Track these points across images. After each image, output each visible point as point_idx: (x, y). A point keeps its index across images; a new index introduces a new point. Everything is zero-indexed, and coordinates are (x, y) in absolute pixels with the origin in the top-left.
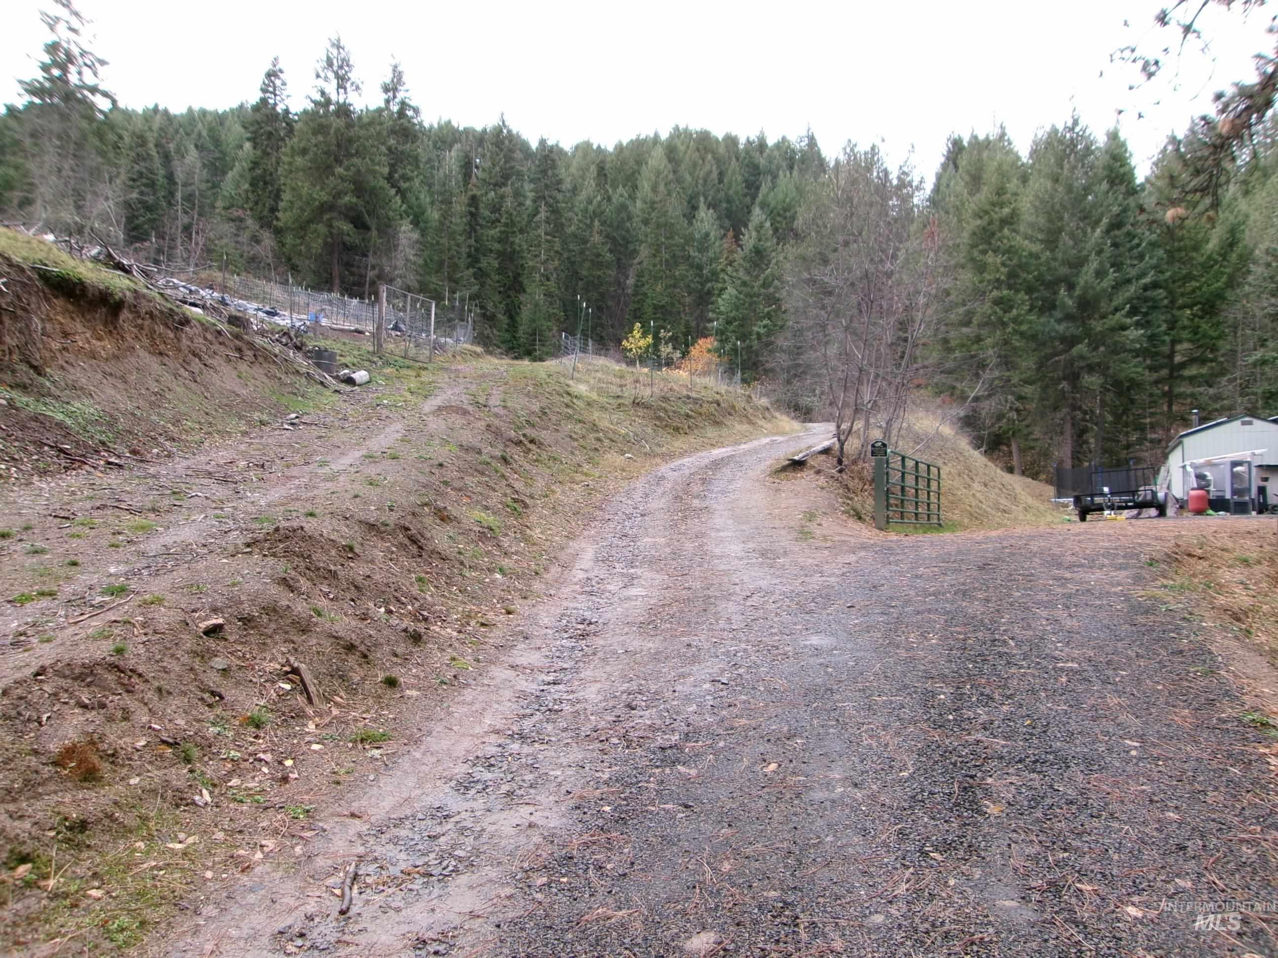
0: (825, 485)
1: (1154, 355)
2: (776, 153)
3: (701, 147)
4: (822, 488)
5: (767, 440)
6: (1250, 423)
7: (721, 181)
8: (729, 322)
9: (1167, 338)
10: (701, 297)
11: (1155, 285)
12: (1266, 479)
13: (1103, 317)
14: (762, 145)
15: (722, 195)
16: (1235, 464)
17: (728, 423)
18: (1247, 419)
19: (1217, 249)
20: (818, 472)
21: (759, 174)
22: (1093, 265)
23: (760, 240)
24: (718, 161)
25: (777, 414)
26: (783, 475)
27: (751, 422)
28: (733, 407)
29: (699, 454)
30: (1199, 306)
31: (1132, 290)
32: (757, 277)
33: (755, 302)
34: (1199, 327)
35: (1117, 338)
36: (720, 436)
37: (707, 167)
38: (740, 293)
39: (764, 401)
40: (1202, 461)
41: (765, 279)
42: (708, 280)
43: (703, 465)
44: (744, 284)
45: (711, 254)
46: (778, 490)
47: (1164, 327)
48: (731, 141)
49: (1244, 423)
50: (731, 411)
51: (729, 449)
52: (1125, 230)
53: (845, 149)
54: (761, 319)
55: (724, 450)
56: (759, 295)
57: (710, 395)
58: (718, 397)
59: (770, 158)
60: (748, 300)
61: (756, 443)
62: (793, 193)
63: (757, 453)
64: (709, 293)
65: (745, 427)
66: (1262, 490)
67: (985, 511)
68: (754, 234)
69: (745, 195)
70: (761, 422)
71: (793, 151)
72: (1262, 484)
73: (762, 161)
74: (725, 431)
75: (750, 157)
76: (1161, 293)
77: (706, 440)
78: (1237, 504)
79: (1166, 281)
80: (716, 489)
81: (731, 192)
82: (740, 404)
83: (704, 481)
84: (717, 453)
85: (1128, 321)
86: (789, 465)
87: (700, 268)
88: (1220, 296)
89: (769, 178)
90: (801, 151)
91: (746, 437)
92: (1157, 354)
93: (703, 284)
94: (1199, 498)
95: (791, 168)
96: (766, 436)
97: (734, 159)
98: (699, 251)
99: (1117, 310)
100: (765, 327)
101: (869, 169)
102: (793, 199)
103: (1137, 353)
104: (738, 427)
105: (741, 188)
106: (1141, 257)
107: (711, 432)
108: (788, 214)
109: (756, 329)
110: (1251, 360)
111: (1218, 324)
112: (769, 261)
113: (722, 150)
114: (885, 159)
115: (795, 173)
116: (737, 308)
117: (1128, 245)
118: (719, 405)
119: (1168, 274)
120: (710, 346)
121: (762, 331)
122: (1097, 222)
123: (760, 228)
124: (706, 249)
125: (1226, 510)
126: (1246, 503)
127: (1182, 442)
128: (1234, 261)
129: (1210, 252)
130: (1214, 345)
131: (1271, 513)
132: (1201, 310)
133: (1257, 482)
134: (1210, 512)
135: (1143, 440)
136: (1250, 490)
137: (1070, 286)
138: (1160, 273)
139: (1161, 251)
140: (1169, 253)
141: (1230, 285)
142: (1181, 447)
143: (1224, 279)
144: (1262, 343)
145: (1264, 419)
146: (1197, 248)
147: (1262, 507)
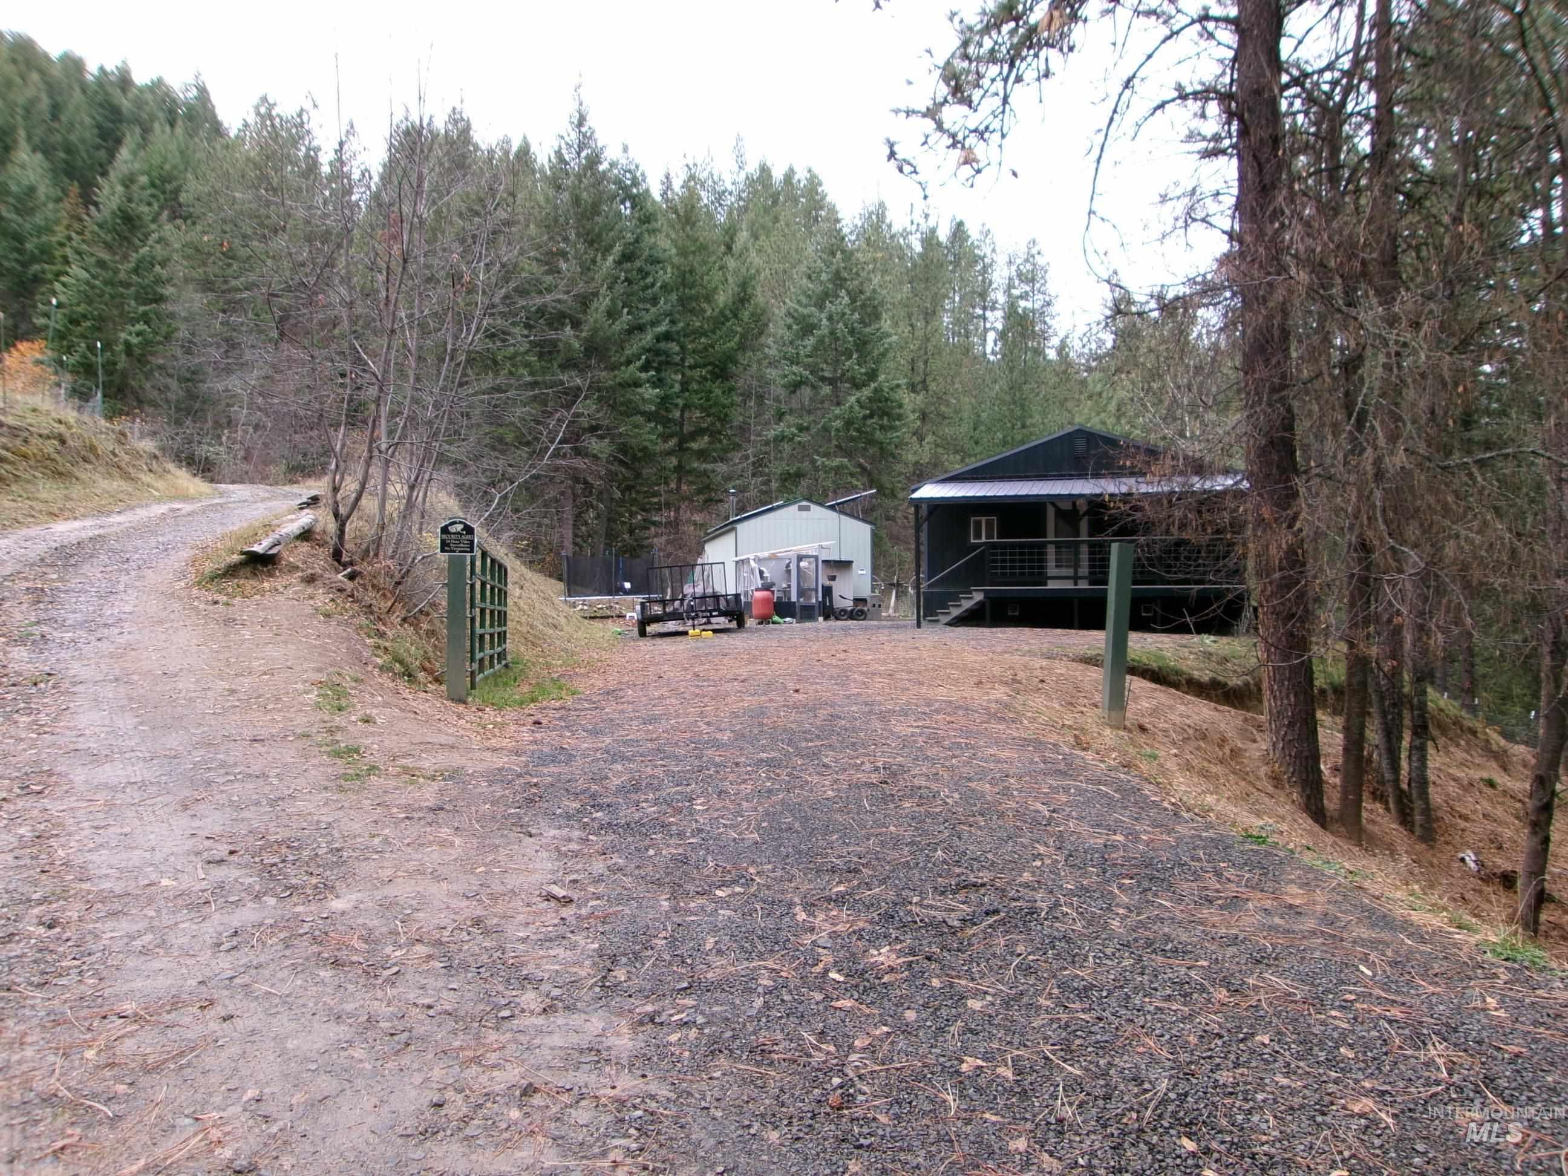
0: (331, 606)
1: (666, 422)
2: (149, 97)
3: (19, 58)
4: (327, 615)
5: (163, 508)
6: (807, 509)
7: (55, 117)
8: (74, 321)
9: (680, 402)
10: (22, 284)
11: (667, 337)
12: (833, 578)
13: (613, 368)
14: (124, 81)
15: (57, 138)
16: (800, 558)
17: (83, 476)
18: (804, 503)
19: (730, 303)
20: (311, 580)
21: (121, 121)
22: (603, 303)
23: (130, 200)
24: (51, 87)
25: (171, 466)
26: (230, 585)
27: (127, 477)
28: (92, 448)
29: (24, 532)
30: (710, 368)
31: (648, 338)
32: (125, 257)
33: (122, 295)
34: (711, 392)
35: (629, 396)
36: (68, 498)
37: (30, 92)
38: (94, 277)
39: (148, 445)
40: (766, 554)
41: (140, 261)
42: (34, 259)
43: (33, 556)
44: (101, 264)
45: (38, 219)
46: (229, 621)
47: (677, 387)
48: (73, 65)
49: (801, 509)
50: (89, 454)
51: (88, 522)
52: (638, 263)
53: (257, 108)
54: (134, 321)
55: (77, 524)
56: (127, 285)
57: (45, 425)
58: (62, 429)
59: (139, 103)
60: (108, 289)
61: (141, 514)
62: (175, 159)
63: (154, 533)
64: (37, 280)
65: (117, 484)
66: (828, 591)
67: (541, 632)
68: (120, 189)
69: (98, 148)
70: (147, 478)
71: (174, 101)
72: (827, 583)
73: (125, 104)
74: (76, 491)
75: (107, 94)
76: (674, 347)
77: (38, 506)
78: (804, 608)
79: (678, 333)
80: (71, 619)
81: (73, 138)
82: (106, 444)
83: (37, 596)
84: (65, 530)
85: (643, 375)
86: (242, 564)
87: (19, 238)
88: (730, 358)
89: (138, 130)
90: (187, 104)
91: (122, 503)
92: (669, 420)
93: (25, 265)
94: (766, 601)
95: (172, 125)
96: (159, 501)
97: (78, 90)
98: (18, 211)
99: (629, 362)
100: (138, 334)
101: (295, 141)
102: (175, 167)
103: (649, 417)
104: (104, 484)
105: (90, 135)
106: (654, 301)
107: (48, 490)
108: (168, 187)
109: (123, 336)
110: (771, 434)
111: (731, 389)
112: (147, 236)
113: (56, 72)
114: (316, 132)
115: (179, 130)
116: (90, 302)
117: (642, 283)
118: (63, 442)
119: (681, 325)
120: (38, 356)
121: (135, 340)
122: (608, 249)
123: (128, 181)
124: (31, 211)
125: (793, 617)
126: (812, 607)
127: (734, 529)
128: (746, 320)
129: (721, 306)
130: (726, 415)
131: (837, 619)
132: (712, 372)
133: (823, 581)
134: (776, 618)
135: (647, 523)
136: (816, 590)
137: (576, 325)
138: (673, 322)
139: (674, 297)
140: (681, 301)
141: (742, 347)
142: (733, 535)
143: (737, 339)
144: (780, 416)
145: (821, 505)
146: (708, 299)
147: (828, 612)
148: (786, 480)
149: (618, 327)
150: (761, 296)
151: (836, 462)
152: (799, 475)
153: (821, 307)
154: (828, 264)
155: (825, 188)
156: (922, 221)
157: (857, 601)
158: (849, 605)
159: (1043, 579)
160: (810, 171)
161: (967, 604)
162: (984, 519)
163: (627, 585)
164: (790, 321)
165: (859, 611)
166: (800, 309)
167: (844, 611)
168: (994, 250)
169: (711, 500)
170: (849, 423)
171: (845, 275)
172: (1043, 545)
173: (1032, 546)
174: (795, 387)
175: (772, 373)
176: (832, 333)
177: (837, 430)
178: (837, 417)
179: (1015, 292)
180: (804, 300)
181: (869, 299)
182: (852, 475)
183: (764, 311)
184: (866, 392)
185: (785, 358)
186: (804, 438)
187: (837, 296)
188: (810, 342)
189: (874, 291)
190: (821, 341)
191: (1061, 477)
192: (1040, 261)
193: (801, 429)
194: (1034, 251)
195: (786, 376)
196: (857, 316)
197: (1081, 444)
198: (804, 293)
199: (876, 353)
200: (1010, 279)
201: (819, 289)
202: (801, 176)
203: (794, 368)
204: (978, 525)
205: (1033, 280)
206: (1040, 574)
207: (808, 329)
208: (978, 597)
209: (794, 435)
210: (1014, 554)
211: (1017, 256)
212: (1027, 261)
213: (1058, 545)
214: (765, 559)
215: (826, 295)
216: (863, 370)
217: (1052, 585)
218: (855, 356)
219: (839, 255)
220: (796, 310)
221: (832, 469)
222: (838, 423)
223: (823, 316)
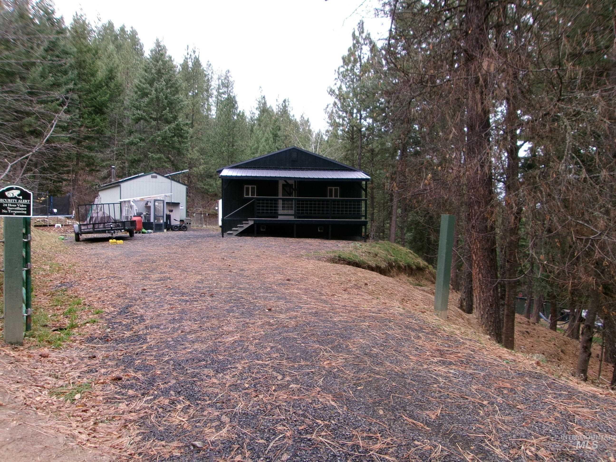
6: (156, 177)
12: (171, 211)
16: (155, 201)
18: (154, 174)
19: (104, 79)
40: (138, 199)
49: (153, 177)
66: (168, 217)
72: (168, 213)
78: (157, 225)
88: (104, 104)
94: (139, 221)
106: (66, 73)
110: (127, 141)
111: (105, 119)
119: (79, 86)
125: (152, 229)
126: (161, 225)
127: (120, 186)
128: (112, 87)
129: (100, 79)
130: (102, 131)
131: (173, 230)
132: (94, 111)
133: (167, 212)
134: (144, 230)
135: (61, 180)
136: (163, 217)
137: (23, 79)
138: (75, 84)
139: (76, 72)
140: (79, 74)
141: (111, 100)
142: (118, 189)
143: (108, 96)
144: (131, 133)
145: (163, 176)
146: (93, 75)
147: (169, 227)
148: (133, 162)
149: (46, 82)
150: (120, 77)
151: (158, 156)
152: (139, 161)
153: (151, 84)
154: (156, 66)
155: (139, 36)
156: (192, 54)
157: (182, 221)
158: (178, 223)
159: (276, 215)
160: (132, 28)
161: (246, 226)
162: (250, 187)
163: (55, 210)
164: (136, 89)
165: (182, 227)
166: (142, 85)
167: (176, 226)
168: (212, 73)
169: (93, 170)
170: (164, 139)
171: (163, 71)
172: (276, 200)
173: (271, 200)
174: (137, 120)
175: (127, 113)
176: (157, 97)
177: (159, 141)
178: (159, 136)
179: (221, 91)
180: (143, 81)
181: (174, 84)
182: (165, 162)
183: (121, 85)
184: (173, 125)
185: (134, 107)
186: (142, 144)
187: (159, 81)
188: (146, 100)
189: (177, 80)
190: (152, 100)
191: (285, 169)
192: (231, 79)
193: (141, 140)
194: (228, 75)
195: (134, 115)
196: (169, 90)
197: (294, 155)
198: (143, 77)
199: (177, 108)
200: (219, 85)
201: (150, 76)
202: (128, 29)
203: (139, 112)
204: (248, 189)
205: (227, 87)
206: (275, 213)
207: (145, 95)
208: (251, 223)
209: (138, 142)
210: (263, 203)
211: (221, 76)
212: (225, 78)
213: (283, 200)
214: (138, 201)
215: (154, 80)
216: (171, 116)
217: (280, 218)
218: (168, 109)
219: (160, 62)
220: (139, 85)
221: (156, 159)
222: (159, 139)
223: (153, 89)
